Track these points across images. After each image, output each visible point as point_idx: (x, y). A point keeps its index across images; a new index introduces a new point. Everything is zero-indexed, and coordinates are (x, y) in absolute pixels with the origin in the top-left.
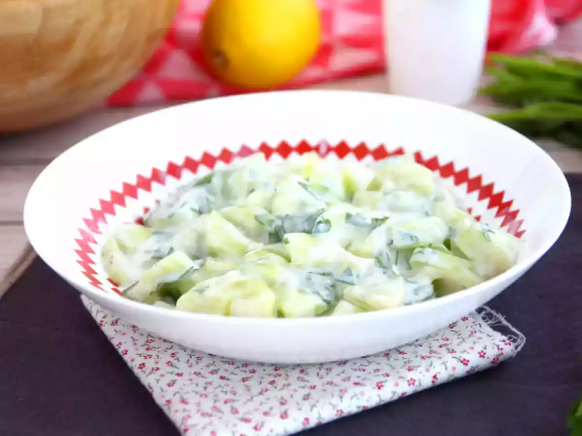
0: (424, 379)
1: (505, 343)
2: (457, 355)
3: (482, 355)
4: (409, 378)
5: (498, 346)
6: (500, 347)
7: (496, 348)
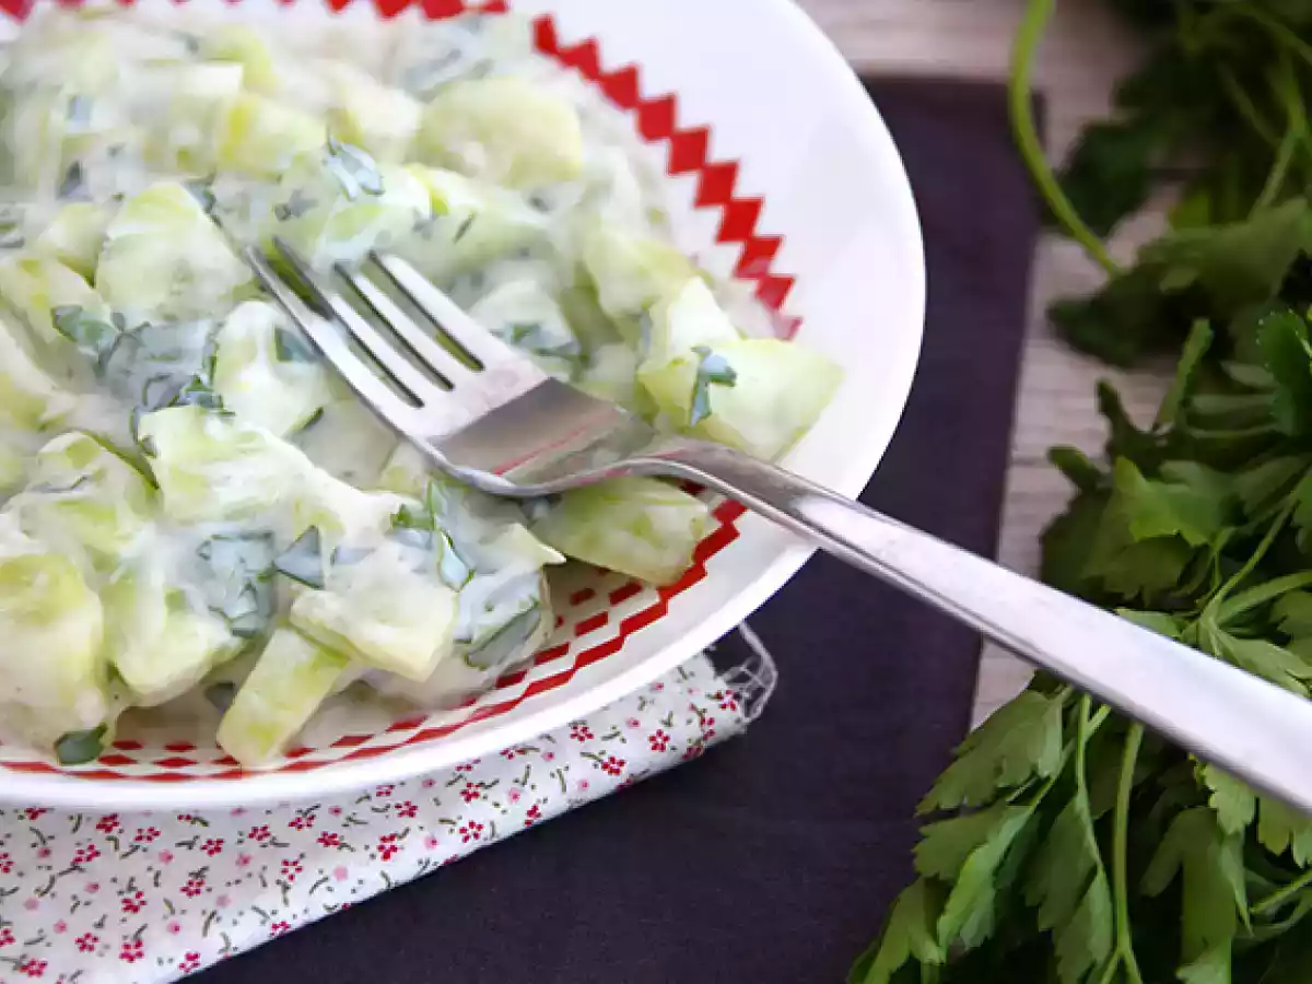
0: (502, 818)
1: (721, 703)
2: (594, 746)
3: (658, 742)
4: (464, 823)
5: (701, 713)
6: (707, 716)
7: (696, 720)
